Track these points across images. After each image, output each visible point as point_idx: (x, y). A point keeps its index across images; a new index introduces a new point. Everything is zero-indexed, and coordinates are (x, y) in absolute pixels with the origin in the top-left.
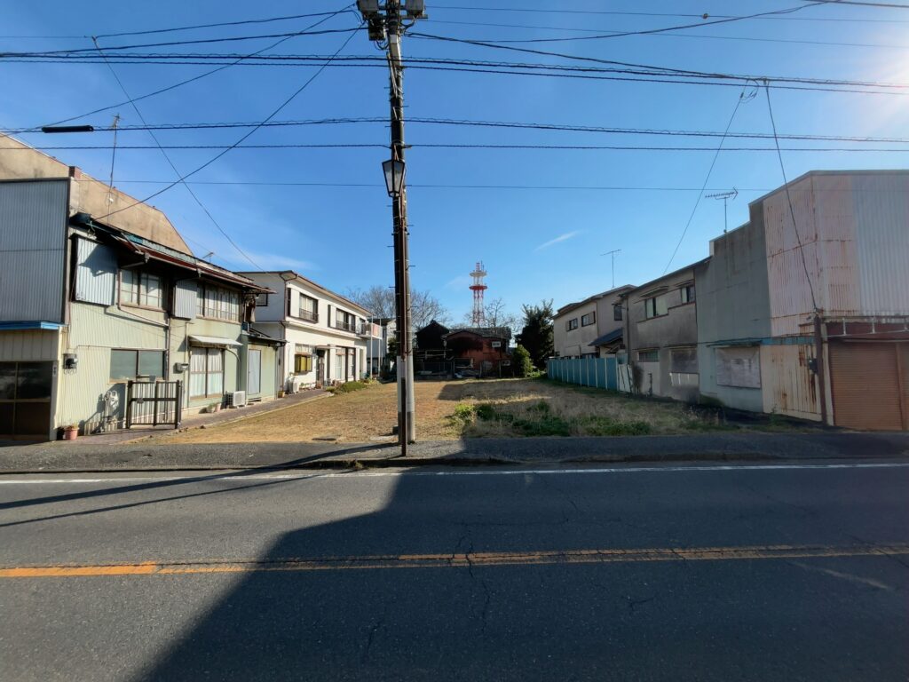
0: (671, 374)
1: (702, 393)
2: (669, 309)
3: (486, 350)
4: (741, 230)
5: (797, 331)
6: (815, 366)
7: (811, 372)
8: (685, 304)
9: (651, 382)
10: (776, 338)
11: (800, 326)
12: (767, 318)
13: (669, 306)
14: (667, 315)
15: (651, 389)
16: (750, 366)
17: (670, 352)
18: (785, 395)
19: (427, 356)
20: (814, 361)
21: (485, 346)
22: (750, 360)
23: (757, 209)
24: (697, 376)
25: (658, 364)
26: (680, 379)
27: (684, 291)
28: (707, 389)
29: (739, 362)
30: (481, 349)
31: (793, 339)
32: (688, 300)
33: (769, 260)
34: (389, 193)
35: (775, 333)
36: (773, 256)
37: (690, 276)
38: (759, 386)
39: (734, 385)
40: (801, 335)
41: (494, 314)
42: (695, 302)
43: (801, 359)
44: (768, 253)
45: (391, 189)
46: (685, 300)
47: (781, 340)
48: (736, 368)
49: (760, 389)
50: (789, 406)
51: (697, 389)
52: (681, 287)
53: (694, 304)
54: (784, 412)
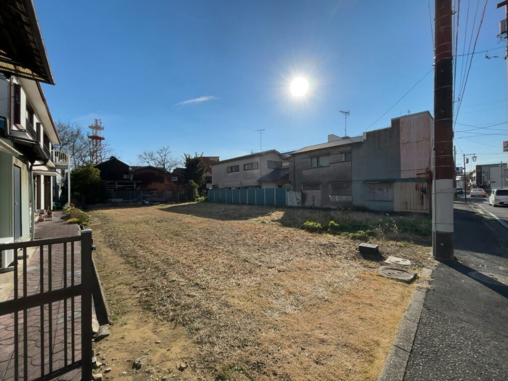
0: (330, 196)
1: (354, 204)
2: (330, 164)
3: (166, 182)
4: (386, 130)
5: (416, 176)
7: (421, 193)
8: (343, 162)
9: (314, 201)
10: (403, 179)
11: (417, 174)
12: (399, 171)
13: (331, 162)
14: (329, 166)
15: (313, 204)
16: (387, 191)
17: (330, 185)
18: (407, 203)
19: (117, 186)
20: (425, 188)
21: (166, 179)
22: (387, 189)
23: (396, 122)
24: (351, 196)
25: (320, 191)
26: (337, 198)
27: (343, 155)
28: (358, 202)
29: (380, 189)
30: (163, 182)
31: (413, 180)
32: (345, 159)
33: (401, 145)
35: (403, 177)
36: (404, 144)
37: (349, 148)
39: (377, 200)
40: (417, 178)
41: (163, 157)
42: (351, 161)
43: (417, 188)
44: (401, 142)
46: (343, 160)
47: (406, 180)
48: (378, 192)
49: (392, 201)
50: (409, 207)
51: (351, 203)
52: (341, 153)
53: (350, 162)
54: (405, 210)
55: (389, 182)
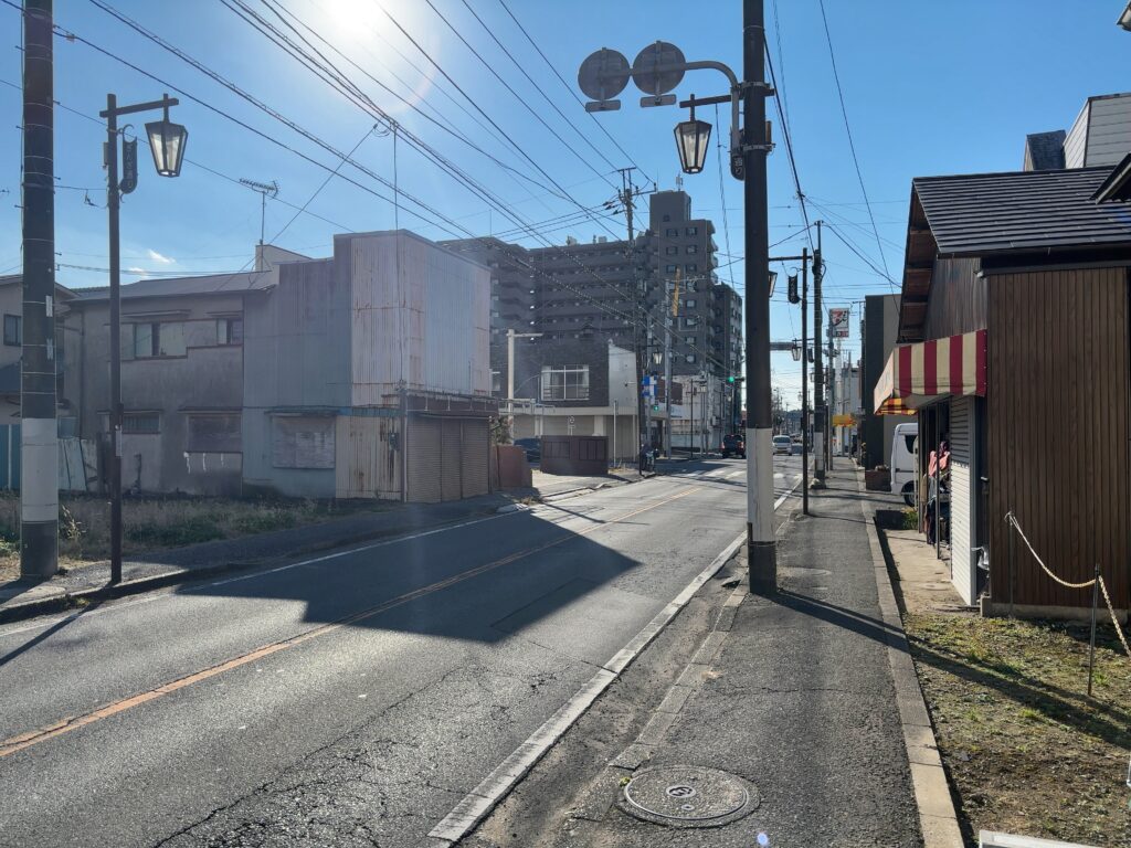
0: (186, 455)
1: (246, 481)
2: (188, 348)
4: (323, 263)
5: (379, 402)
6: (395, 441)
7: (390, 448)
8: (220, 346)
9: (139, 470)
10: (355, 408)
11: (384, 396)
12: (347, 383)
13: (192, 344)
14: (185, 357)
15: (138, 482)
16: (323, 441)
17: (187, 419)
18: (362, 474)
20: (397, 435)
22: (323, 434)
23: (344, 246)
24: (239, 456)
25: (158, 438)
26: (203, 462)
27: (223, 326)
28: (255, 473)
29: (307, 436)
31: (375, 410)
32: (228, 339)
33: (354, 314)
34: (160, 172)
35: (356, 402)
36: (359, 310)
37: (237, 305)
38: (332, 467)
39: (298, 466)
40: (384, 407)
42: (242, 345)
43: (382, 433)
44: (354, 305)
45: (162, 167)
46: (223, 340)
47: (362, 411)
48: (303, 443)
49: (333, 470)
50: (365, 488)
51: (238, 475)
52: (218, 318)
53: (240, 349)
54: (359, 495)
55: (326, 416)
